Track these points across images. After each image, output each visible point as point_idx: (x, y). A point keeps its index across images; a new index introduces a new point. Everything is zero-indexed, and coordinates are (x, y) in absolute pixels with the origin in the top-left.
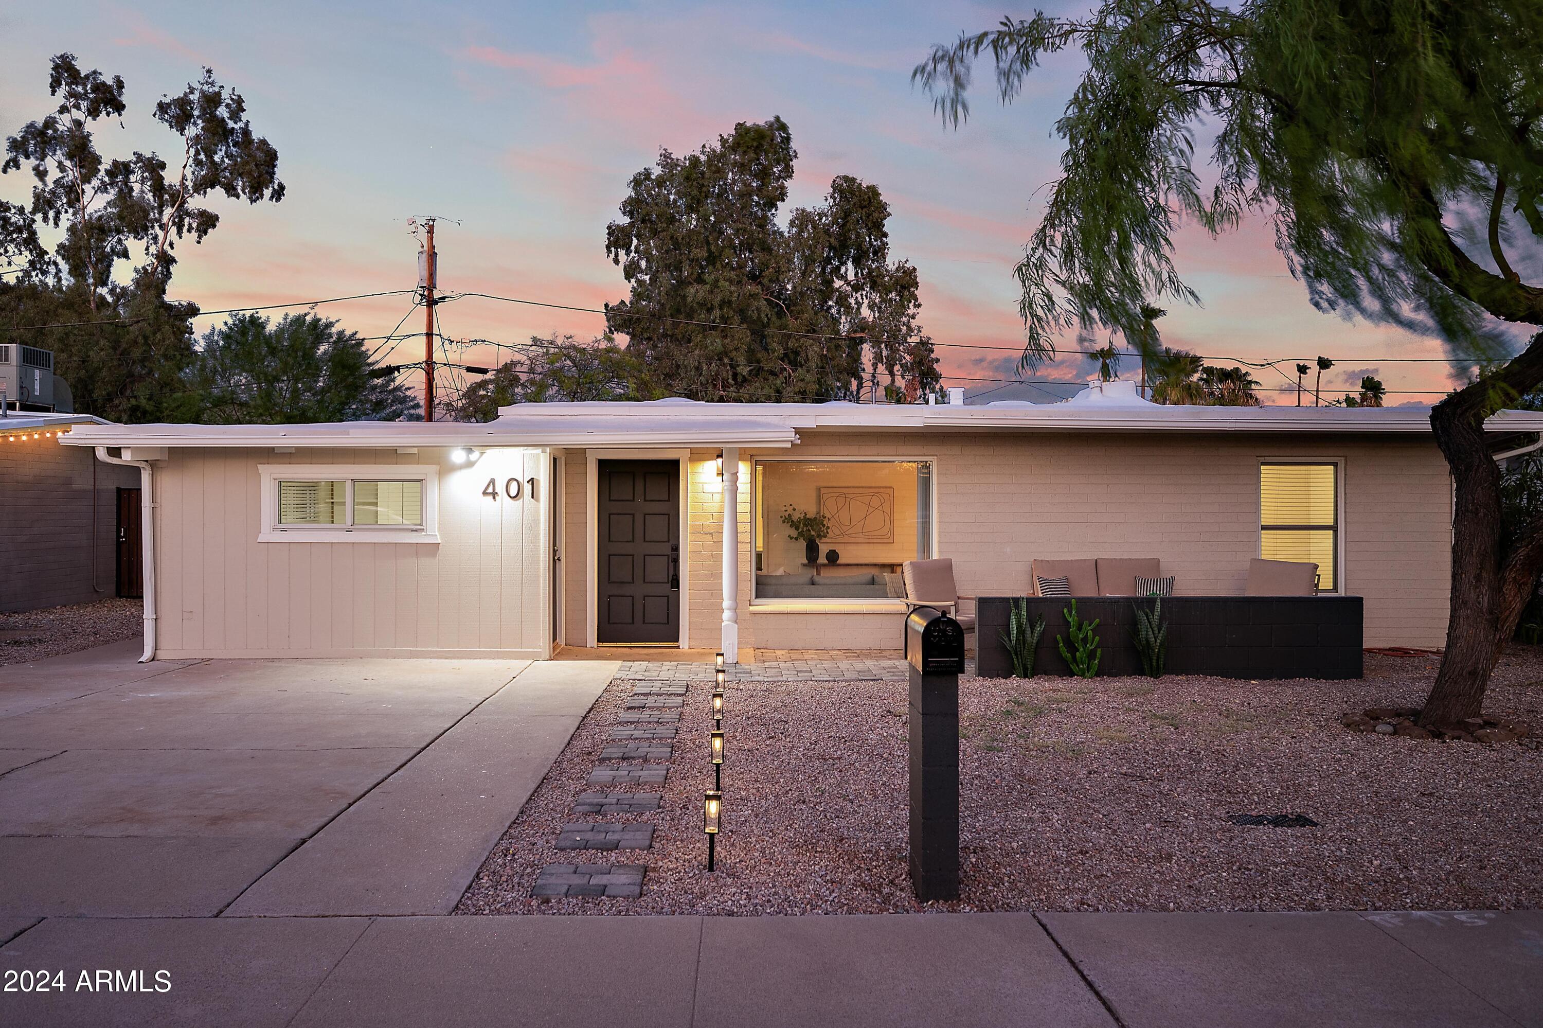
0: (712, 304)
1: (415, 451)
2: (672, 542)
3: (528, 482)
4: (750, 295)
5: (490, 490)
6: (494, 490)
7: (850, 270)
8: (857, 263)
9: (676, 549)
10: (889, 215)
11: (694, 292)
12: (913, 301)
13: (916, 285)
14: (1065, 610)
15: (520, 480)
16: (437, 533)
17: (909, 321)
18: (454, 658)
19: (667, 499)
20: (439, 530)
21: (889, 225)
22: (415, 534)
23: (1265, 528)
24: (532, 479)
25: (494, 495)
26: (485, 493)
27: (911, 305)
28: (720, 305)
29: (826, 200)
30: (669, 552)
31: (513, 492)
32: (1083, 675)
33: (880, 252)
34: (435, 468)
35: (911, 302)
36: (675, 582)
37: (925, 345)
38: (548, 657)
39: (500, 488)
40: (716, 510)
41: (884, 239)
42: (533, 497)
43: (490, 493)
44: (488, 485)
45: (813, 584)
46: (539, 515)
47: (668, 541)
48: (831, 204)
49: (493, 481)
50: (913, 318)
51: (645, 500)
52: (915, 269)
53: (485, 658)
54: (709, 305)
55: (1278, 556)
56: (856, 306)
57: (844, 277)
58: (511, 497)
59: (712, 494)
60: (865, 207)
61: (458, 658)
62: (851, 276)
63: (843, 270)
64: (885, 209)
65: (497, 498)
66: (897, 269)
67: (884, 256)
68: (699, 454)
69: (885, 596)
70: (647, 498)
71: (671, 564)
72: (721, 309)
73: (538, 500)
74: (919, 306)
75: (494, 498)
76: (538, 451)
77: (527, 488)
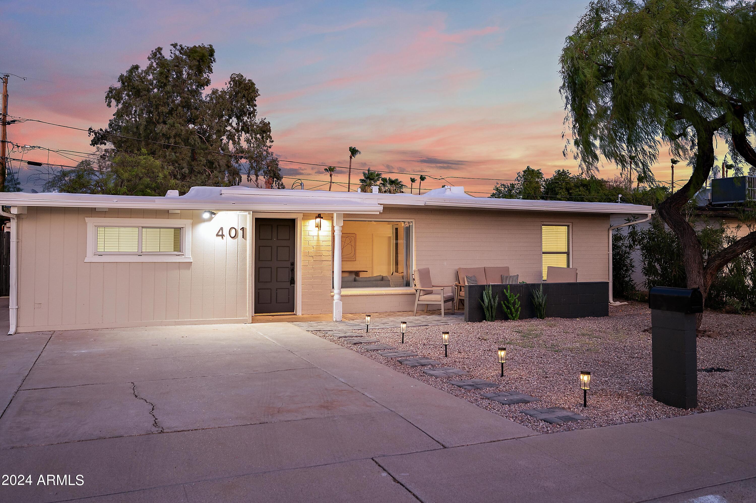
0: (170, 135)
1: (179, 212)
2: (291, 261)
3: (241, 229)
4: (191, 132)
5: (220, 233)
6: (222, 233)
7: (234, 121)
8: (238, 118)
9: (293, 264)
10: (259, 95)
11: (160, 128)
12: (269, 139)
13: (270, 131)
14: (505, 290)
15: (237, 228)
16: (191, 257)
17: (267, 149)
18: (200, 324)
19: (289, 239)
20: (192, 256)
21: (258, 101)
22: (178, 257)
23: (544, 253)
24: (243, 228)
25: (222, 236)
26: (217, 235)
27: (268, 141)
28: (174, 136)
29: (226, 84)
30: (290, 266)
31: (233, 235)
32: (514, 319)
33: (252, 114)
34: (190, 221)
35: (268, 139)
36: (292, 281)
37: (275, 162)
38: (251, 322)
39: (226, 232)
40: (315, 244)
41: (255, 108)
42: (243, 237)
43: (220, 235)
44: (219, 231)
45: (355, 281)
46: (246, 247)
47: (289, 260)
48: (228, 87)
49: (222, 229)
50: (270, 147)
51: (277, 239)
52: (269, 123)
53: (217, 324)
54: (168, 136)
55: (559, 265)
56: (237, 140)
57: (231, 125)
58: (231, 237)
59: (313, 236)
60: (247, 90)
61: (202, 324)
62: (234, 125)
63: (231, 121)
64: (257, 93)
65: (224, 237)
66: (260, 123)
67: (254, 116)
68: (307, 216)
69: (389, 286)
70: (278, 238)
71: (290, 272)
72: (175, 138)
73: (246, 239)
74: (272, 142)
75: (222, 238)
76: (247, 213)
77: (240, 232)
